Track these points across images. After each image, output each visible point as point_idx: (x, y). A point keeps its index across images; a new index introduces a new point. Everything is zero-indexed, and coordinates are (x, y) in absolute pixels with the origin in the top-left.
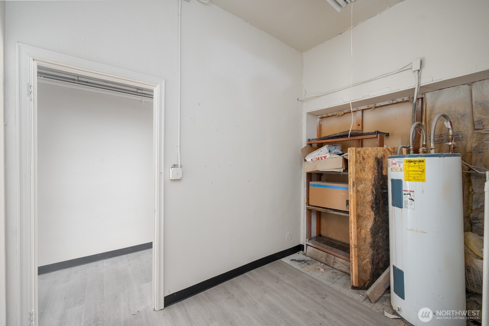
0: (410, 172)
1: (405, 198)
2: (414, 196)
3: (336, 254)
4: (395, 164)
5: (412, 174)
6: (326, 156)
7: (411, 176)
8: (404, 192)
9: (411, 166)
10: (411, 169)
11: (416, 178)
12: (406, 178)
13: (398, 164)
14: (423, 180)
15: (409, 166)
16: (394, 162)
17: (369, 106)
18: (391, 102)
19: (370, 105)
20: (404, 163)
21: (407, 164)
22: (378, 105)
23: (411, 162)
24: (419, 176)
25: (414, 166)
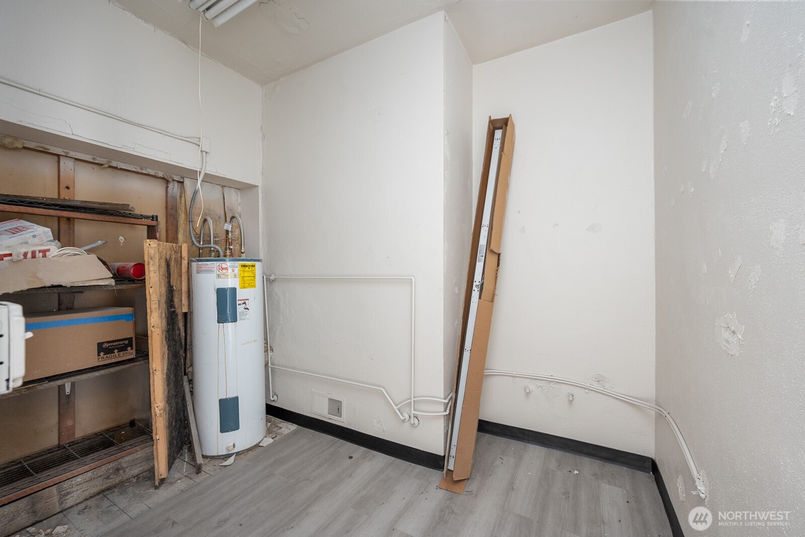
0: (245, 278)
1: (240, 309)
2: (249, 305)
3: (56, 480)
4: (226, 269)
5: (247, 281)
6: (48, 250)
7: (246, 282)
8: (238, 302)
9: (246, 271)
10: (246, 274)
11: (250, 284)
12: (242, 285)
13: (231, 269)
14: (254, 286)
15: (244, 271)
16: (224, 266)
17: (94, 159)
18: (139, 170)
19: (98, 158)
20: (239, 268)
21: (242, 269)
22: (114, 164)
23: (247, 266)
24: (252, 282)
25: (248, 271)
